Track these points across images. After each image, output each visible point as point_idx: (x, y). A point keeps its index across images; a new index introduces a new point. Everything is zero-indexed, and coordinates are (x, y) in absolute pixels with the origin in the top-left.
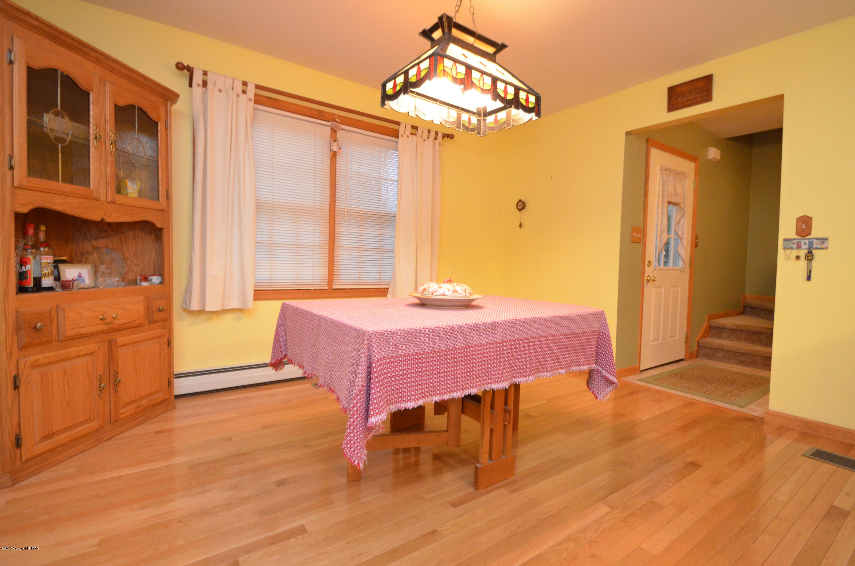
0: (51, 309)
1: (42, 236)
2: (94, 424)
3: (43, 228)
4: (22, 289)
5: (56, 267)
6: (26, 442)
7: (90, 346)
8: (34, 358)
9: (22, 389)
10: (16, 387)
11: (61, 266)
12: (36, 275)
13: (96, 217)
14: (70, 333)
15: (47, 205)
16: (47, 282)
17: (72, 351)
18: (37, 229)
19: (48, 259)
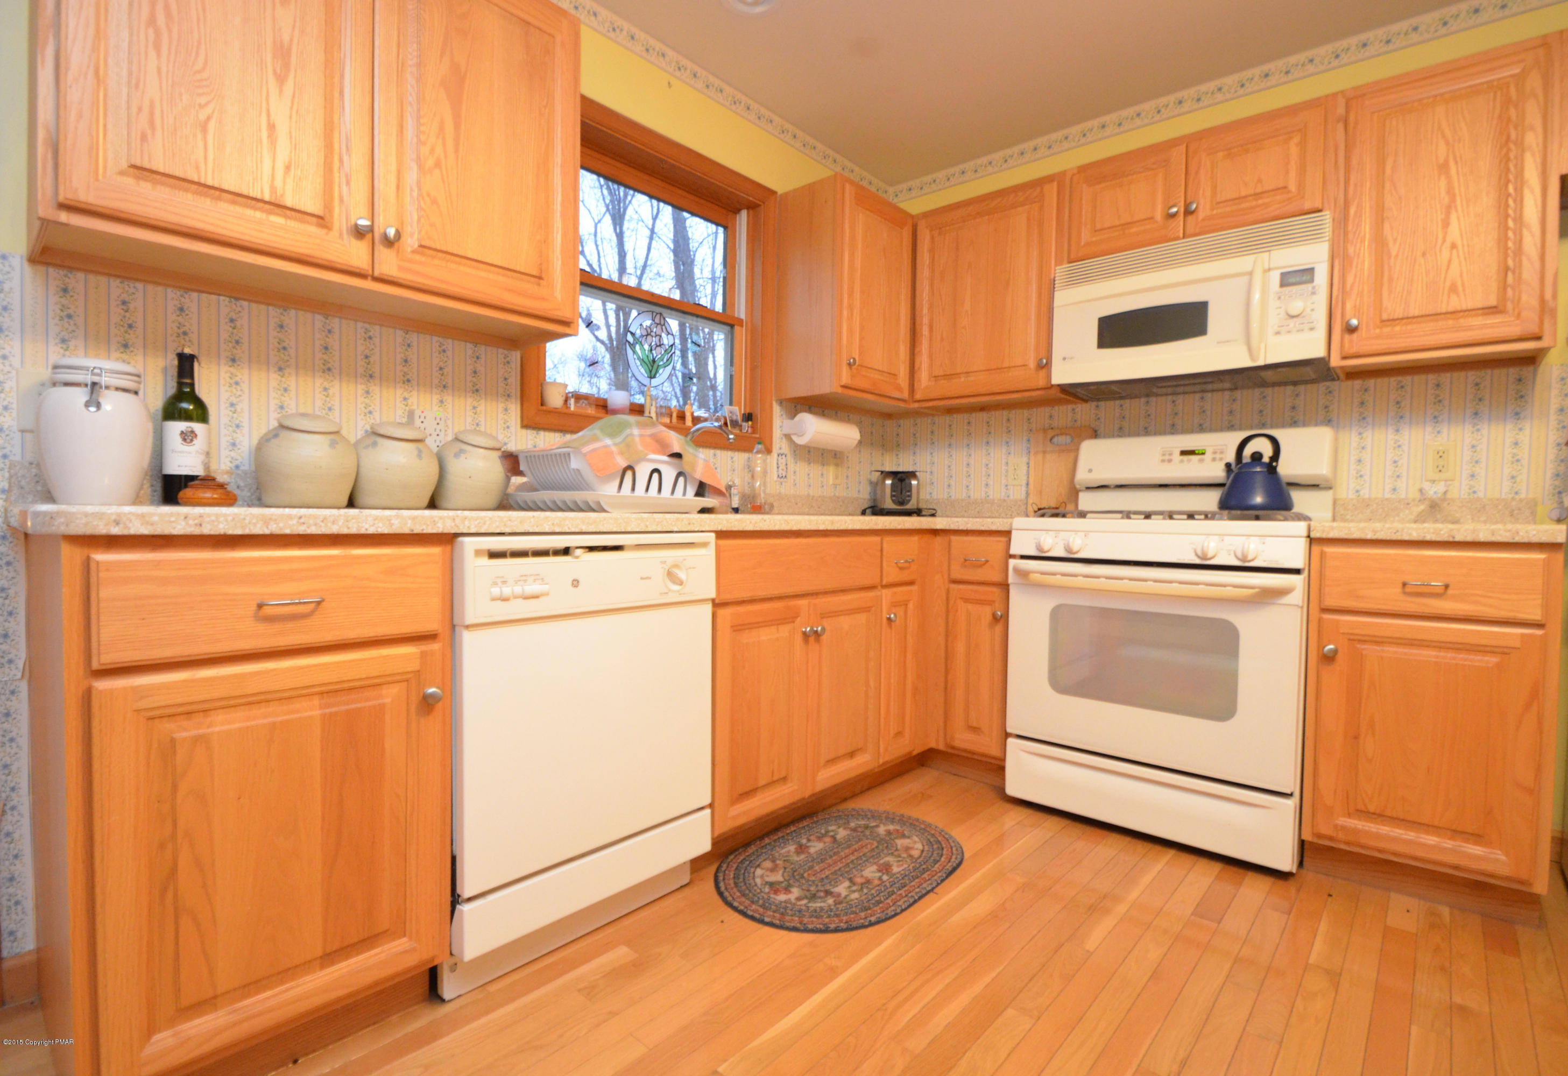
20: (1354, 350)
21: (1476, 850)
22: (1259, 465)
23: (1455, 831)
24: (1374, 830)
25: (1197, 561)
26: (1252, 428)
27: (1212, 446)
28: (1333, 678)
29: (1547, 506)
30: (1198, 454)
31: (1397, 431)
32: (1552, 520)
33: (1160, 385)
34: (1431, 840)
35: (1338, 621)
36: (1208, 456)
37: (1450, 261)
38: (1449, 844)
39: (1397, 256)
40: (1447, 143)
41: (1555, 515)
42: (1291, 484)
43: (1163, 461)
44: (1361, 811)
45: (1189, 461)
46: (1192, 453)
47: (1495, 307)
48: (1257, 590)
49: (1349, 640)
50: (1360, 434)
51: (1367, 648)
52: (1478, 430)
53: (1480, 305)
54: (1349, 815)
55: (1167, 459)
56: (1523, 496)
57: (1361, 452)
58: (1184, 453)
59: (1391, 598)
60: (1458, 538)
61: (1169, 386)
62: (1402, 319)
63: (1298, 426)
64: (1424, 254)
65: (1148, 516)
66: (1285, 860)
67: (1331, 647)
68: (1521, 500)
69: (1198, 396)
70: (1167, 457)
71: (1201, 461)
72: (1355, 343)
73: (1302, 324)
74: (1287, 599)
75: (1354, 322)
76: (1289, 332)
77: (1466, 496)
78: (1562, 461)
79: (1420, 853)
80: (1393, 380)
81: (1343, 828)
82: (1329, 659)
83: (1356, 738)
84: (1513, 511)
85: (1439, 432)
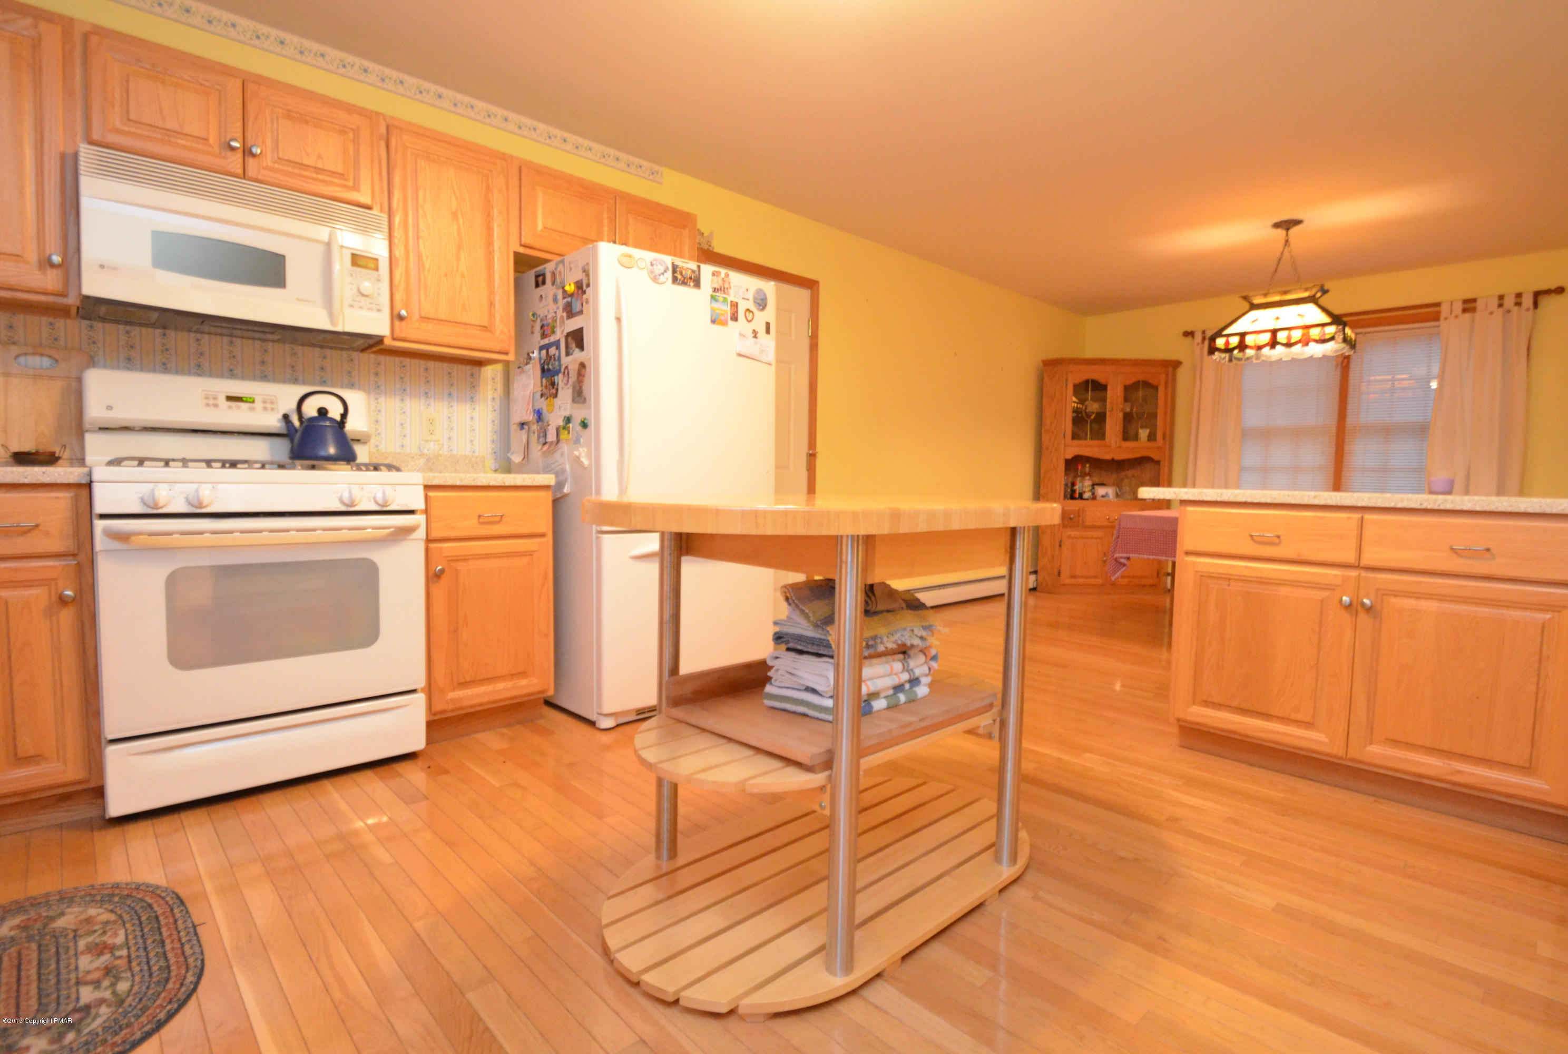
0: (1079, 510)
1: (1087, 470)
2: (1099, 581)
3: (1088, 465)
4: (1072, 498)
5: (1093, 488)
6: (1063, 575)
7: (1100, 533)
8: (1069, 533)
9: (1063, 546)
10: (1060, 546)
11: (1096, 487)
12: (1081, 491)
13: (1108, 457)
14: (1088, 523)
15: (1081, 453)
16: (1086, 496)
17: (1089, 534)
18: (1084, 466)
19: (1088, 482)
20: (403, 335)
21: (524, 682)
22: (327, 420)
23: (512, 675)
24: (470, 693)
25: (343, 508)
26: (314, 384)
27: (261, 395)
28: (439, 591)
29: (490, 463)
30: (246, 402)
31: (402, 400)
32: (492, 470)
33: (216, 324)
34: (500, 686)
35: (441, 548)
36: (258, 405)
37: (461, 286)
38: (510, 684)
39: (429, 270)
40: (457, 199)
41: (493, 467)
42: (353, 440)
43: (207, 405)
44: (462, 683)
45: (239, 408)
46: (238, 399)
47: (486, 327)
48: (392, 530)
49: (448, 561)
50: (376, 399)
51: (461, 566)
52: (452, 406)
53: (478, 323)
54: (454, 690)
55: (211, 401)
56: (477, 454)
57: (378, 414)
58: (230, 398)
59: (470, 526)
60: (507, 484)
61: (225, 327)
62: (434, 319)
63: (355, 389)
64: (446, 275)
65: (167, 463)
66: (417, 742)
67: (440, 567)
68: (477, 457)
69: (226, 339)
70: (211, 402)
71: (252, 409)
72: (403, 329)
73: (371, 304)
74: (415, 535)
75: (404, 313)
76: (361, 308)
77: (446, 453)
78: (495, 432)
79: (498, 697)
80: (423, 363)
81: (452, 700)
82: (438, 576)
83: (456, 631)
84: (473, 464)
85: (429, 405)
